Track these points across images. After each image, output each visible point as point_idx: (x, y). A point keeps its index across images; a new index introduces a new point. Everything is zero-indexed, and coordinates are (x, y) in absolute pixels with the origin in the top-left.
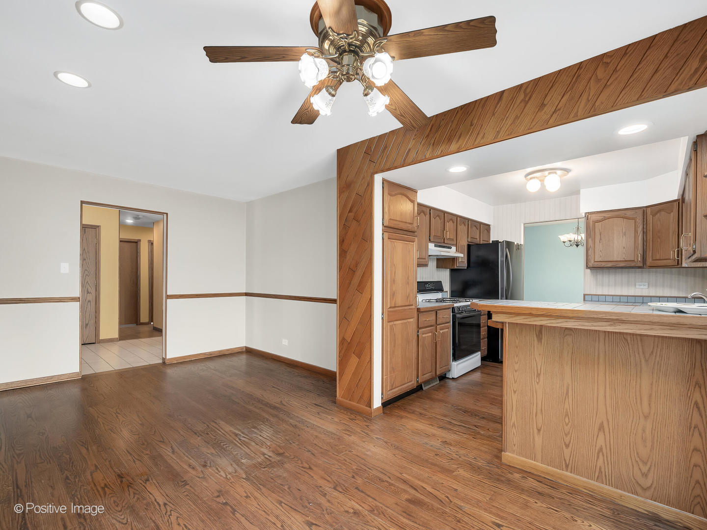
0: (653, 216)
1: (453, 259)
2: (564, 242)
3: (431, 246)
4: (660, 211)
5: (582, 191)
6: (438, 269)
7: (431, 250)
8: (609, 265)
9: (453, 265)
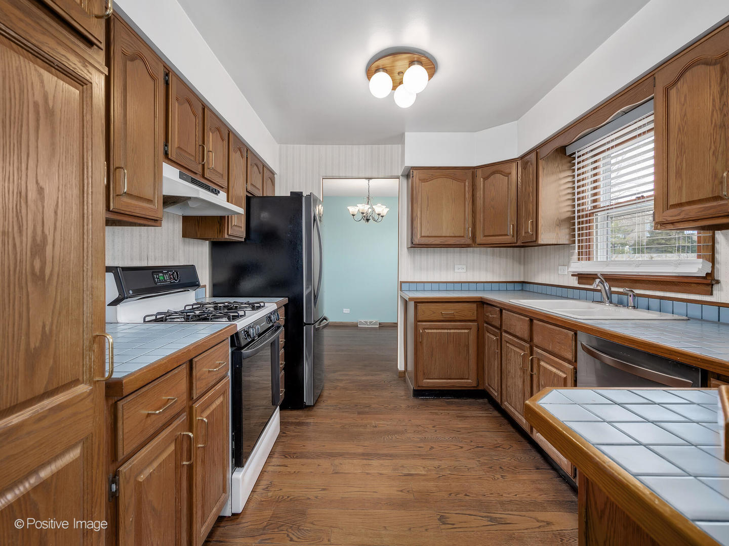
0: (485, 179)
1: (221, 221)
2: (353, 215)
3: (170, 172)
4: (494, 173)
5: (408, 135)
6: (187, 240)
7: (168, 179)
8: (437, 241)
9: (221, 231)
